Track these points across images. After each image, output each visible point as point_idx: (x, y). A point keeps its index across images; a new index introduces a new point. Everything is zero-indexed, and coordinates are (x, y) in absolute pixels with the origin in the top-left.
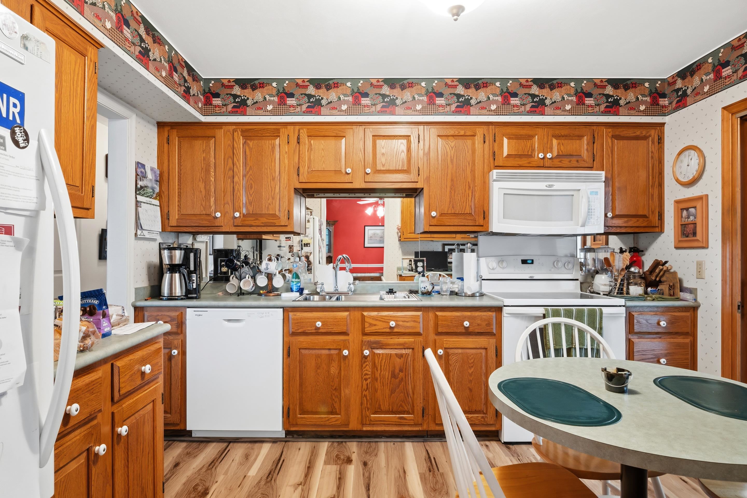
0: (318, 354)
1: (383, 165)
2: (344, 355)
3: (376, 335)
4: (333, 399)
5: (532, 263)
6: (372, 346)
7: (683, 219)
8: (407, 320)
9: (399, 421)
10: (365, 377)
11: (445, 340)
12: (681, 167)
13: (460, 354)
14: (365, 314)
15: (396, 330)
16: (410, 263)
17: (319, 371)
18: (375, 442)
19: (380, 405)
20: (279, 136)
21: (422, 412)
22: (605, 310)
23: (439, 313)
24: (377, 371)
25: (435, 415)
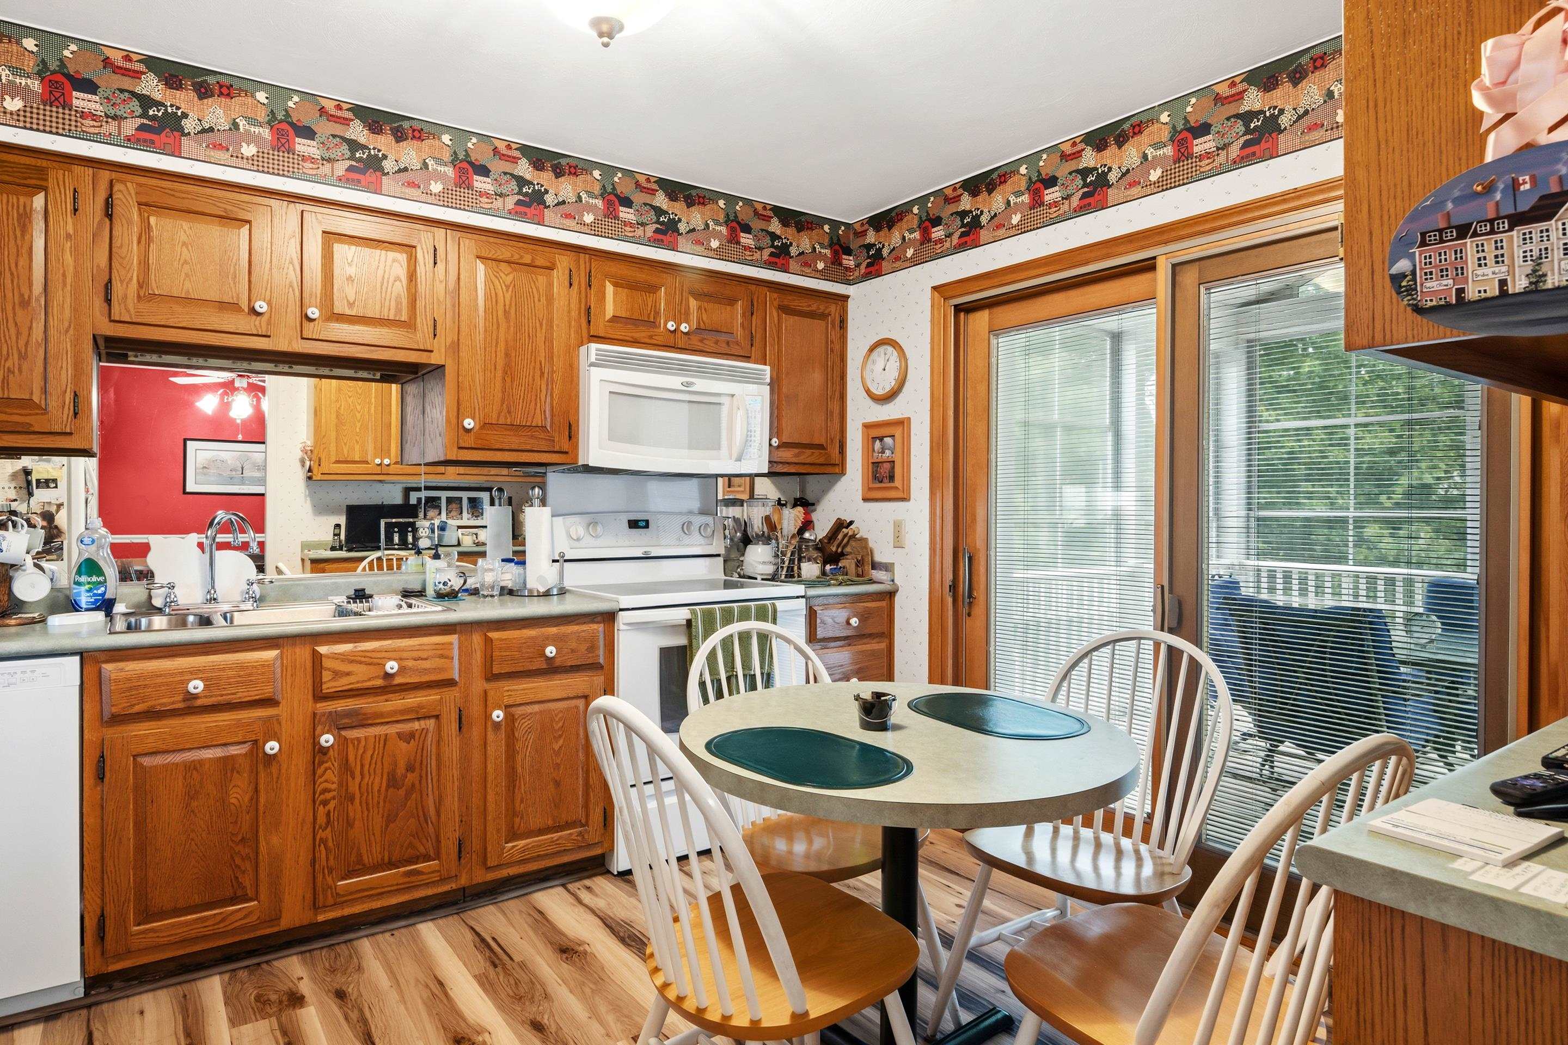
0: (194, 761)
1: (351, 305)
2: (265, 754)
3: (349, 697)
4: (238, 867)
5: (647, 526)
6: (338, 723)
7: (876, 454)
8: (424, 655)
9: (408, 880)
10: (322, 797)
11: (506, 688)
12: (872, 371)
13: (536, 713)
14: (323, 649)
15: (398, 680)
16: (337, 531)
17: (194, 804)
18: (345, 942)
19: (360, 855)
20: (45, 189)
21: (456, 850)
22: (779, 604)
23: (494, 635)
24: (353, 778)
25: (486, 849)
